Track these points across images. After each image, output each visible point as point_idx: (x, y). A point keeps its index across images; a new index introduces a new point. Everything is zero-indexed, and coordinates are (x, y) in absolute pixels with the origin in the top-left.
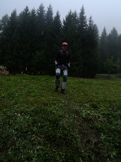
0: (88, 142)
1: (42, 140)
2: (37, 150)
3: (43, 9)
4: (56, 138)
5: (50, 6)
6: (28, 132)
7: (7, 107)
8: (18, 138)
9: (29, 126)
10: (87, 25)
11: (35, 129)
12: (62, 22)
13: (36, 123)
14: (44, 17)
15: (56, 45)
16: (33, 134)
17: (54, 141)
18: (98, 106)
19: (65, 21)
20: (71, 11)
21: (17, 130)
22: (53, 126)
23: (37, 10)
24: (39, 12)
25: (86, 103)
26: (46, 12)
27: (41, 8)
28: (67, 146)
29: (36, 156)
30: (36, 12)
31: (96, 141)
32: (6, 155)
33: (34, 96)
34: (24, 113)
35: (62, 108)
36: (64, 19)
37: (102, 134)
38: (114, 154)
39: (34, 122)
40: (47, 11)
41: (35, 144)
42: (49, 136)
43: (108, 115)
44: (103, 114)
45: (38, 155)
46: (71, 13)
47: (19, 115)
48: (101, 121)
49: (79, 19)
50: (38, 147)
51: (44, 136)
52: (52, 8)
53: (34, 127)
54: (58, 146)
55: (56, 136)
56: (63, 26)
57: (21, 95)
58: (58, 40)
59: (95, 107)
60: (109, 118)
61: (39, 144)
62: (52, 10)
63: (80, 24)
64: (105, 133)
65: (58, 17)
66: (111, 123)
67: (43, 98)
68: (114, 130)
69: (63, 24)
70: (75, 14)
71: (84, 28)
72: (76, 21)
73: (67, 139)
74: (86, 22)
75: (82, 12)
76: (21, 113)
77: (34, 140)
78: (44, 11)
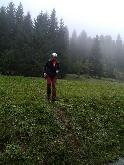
0: (64, 121)
1: (34, 121)
2: (32, 126)
3: (13, 7)
4: (43, 120)
5: (21, 5)
6: (24, 116)
7: (3, 101)
8: (18, 119)
9: (24, 113)
10: (58, 27)
11: (28, 114)
12: (33, 22)
13: (28, 111)
14: (14, 15)
15: (27, 45)
16: (28, 117)
17: (42, 121)
18: (70, 100)
19: (37, 22)
20: (42, 12)
21: (16, 115)
22: (41, 113)
23: (7, 8)
24: (9, 9)
25: (61, 98)
26: (16, 11)
27: (11, 6)
28: (51, 124)
29: (32, 129)
30: (6, 10)
31: (68, 121)
32: (13, 129)
33: (21, 94)
34: (18, 106)
35: (44, 102)
36: (36, 20)
37: (72, 117)
38: (80, 128)
39: (27, 111)
40: (18, 9)
41: (30, 123)
42: (39, 118)
43: (77, 106)
44: (73, 105)
45: (33, 129)
46: (42, 14)
47: (15, 107)
48: (71, 110)
49: (50, 21)
50: (33, 125)
51: (35, 119)
52: (22, 7)
53: (27, 113)
54: (45, 124)
55: (43, 118)
56: (34, 26)
57: (10, 93)
58: (29, 40)
59: (67, 101)
60: (77, 108)
61: (33, 123)
62: (22, 9)
63: (51, 25)
64: (74, 117)
65: (29, 16)
66: (78, 111)
67: (28, 96)
68: (80, 115)
69: (34, 25)
70: (46, 15)
71: (55, 29)
72: (48, 22)
73: (50, 120)
74: (57, 24)
75: (53, 14)
76: (16, 105)
77: (29, 121)
78: (14, 9)
